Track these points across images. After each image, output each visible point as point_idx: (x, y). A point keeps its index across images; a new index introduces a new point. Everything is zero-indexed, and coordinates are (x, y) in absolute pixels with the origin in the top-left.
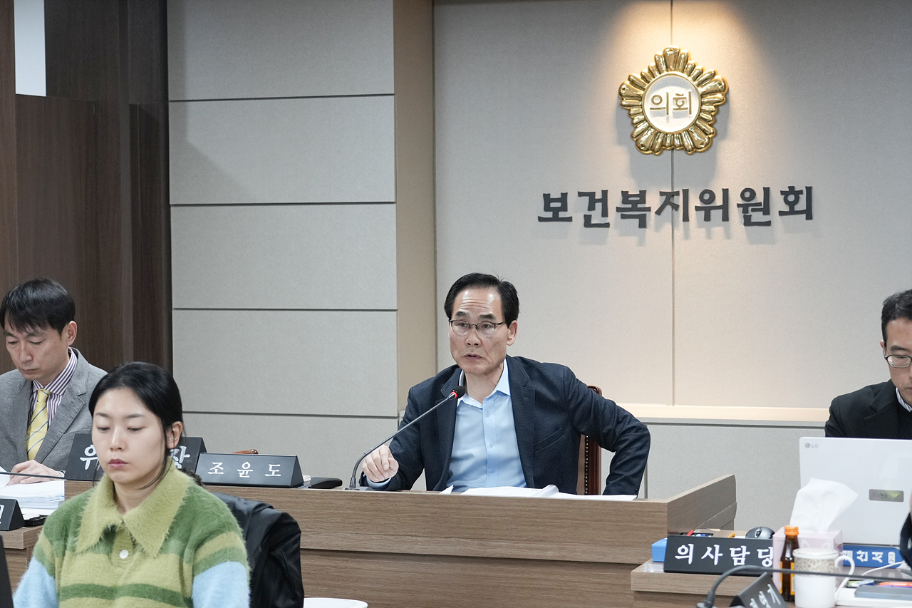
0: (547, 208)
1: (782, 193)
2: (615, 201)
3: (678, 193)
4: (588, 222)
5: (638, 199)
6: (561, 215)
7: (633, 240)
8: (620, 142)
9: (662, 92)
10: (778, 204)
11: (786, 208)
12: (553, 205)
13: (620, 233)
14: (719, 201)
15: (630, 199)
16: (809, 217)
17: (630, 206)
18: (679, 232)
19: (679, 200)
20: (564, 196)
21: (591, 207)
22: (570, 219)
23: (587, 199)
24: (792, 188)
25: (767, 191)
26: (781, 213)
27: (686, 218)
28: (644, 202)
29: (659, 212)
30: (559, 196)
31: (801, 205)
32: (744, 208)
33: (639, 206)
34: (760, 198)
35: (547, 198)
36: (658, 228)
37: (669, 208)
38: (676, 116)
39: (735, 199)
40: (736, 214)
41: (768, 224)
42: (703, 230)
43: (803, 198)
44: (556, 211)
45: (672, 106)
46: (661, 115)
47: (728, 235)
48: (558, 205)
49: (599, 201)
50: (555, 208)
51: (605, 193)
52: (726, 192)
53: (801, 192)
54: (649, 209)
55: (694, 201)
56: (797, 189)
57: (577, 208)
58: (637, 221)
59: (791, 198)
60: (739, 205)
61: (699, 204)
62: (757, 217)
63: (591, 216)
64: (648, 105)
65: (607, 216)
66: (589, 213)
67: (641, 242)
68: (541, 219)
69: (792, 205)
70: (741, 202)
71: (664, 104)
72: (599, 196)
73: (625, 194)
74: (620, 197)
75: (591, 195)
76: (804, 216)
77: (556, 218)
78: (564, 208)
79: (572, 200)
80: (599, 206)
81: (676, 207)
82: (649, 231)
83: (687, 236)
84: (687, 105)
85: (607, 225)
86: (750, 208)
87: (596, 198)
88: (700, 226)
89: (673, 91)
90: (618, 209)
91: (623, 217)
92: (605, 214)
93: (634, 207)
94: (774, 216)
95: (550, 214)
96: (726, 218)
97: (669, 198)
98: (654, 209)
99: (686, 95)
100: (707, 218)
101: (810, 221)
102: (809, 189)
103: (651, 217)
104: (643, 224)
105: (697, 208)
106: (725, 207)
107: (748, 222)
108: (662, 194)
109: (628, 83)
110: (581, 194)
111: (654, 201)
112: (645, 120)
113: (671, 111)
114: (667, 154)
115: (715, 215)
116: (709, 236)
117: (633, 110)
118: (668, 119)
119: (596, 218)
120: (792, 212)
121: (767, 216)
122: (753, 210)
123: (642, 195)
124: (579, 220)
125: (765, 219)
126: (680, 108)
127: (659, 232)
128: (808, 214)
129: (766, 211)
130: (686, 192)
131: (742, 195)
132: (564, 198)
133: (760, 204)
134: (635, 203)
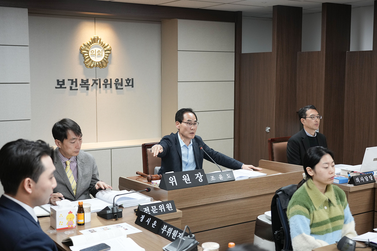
0: (58, 84)
1: (126, 80)
2: (79, 82)
3: (97, 80)
4: (71, 89)
5: (86, 81)
6: (63, 86)
7: (85, 94)
8: (80, 64)
9: (94, 49)
10: (125, 83)
11: (127, 84)
12: (60, 83)
13: (81, 92)
14: (109, 82)
15: (84, 81)
16: (133, 87)
17: (84, 84)
18: (98, 91)
19: (98, 82)
20: (64, 80)
21: (72, 84)
22: (65, 88)
23: (71, 81)
24: (128, 79)
25: (122, 79)
26: (126, 86)
27: (100, 87)
28: (88, 82)
29: (92, 86)
30: (62, 80)
31: (130, 84)
32: (116, 84)
33: (87, 84)
34: (120, 81)
35: (58, 81)
36: (92, 90)
37: (95, 84)
38: (98, 57)
39: (113, 82)
40: (113, 86)
41: (122, 89)
42: (105, 91)
43: (131, 81)
44: (61, 85)
45: (97, 54)
46: (94, 56)
47: (111, 92)
48: (62, 83)
49: (74, 82)
50: (61, 84)
51: (76, 80)
52: (111, 79)
53: (131, 80)
54: (89, 85)
55: (102, 82)
56: (129, 79)
57: (68, 84)
58: (86, 88)
59: (128, 81)
60: (114, 84)
61: (103, 83)
62: (119, 87)
63: (72, 87)
64: (90, 53)
65: (77, 86)
66: (71, 86)
67: (87, 95)
68: (56, 88)
69: (128, 83)
70: (115, 82)
71: (94, 53)
72: (74, 80)
73: (82, 80)
74: (81, 81)
75: (72, 80)
76: (131, 86)
77: (61, 87)
78: (64, 84)
79: (66, 82)
80: (74, 83)
81: (97, 84)
82: (89, 91)
83: (100, 92)
84: (101, 54)
85: (77, 89)
86: (117, 84)
87: (74, 81)
88: (104, 90)
89: (97, 49)
90: (80, 85)
91: (82, 87)
92: (76, 86)
93: (85, 84)
94: (124, 87)
95: (59, 86)
96: (111, 87)
97: (95, 81)
98: (91, 85)
99: (101, 51)
100: (106, 87)
101: (133, 88)
102: (133, 79)
103: (90, 87)
104: (88, 89)
105: (103, 84)
106: (111, 84)
107: (117, 88)
108: (93, 80)
109: (83, 45)
110: (69, 80)
111: (91, 82)
112: (89, 57)
113: (96, 55)
114: (94, 68)
115: (108, 86)
116: (106, 92)
117: (86, 54)
118: (95, 57)
119: (74, 87)
120: (128, 85)
121: (122, 87)
122: (118, 85)
123: (87, 80)
124: (68, 88)
125: (121, 87)
126: (99, 54)
127: (93, 91)
128: (132, 86)
129: (122, 85)
130: (100, 80)
131: (115, 81)
132: (63, 81)
133: (120, 83)
134: (85, 83)
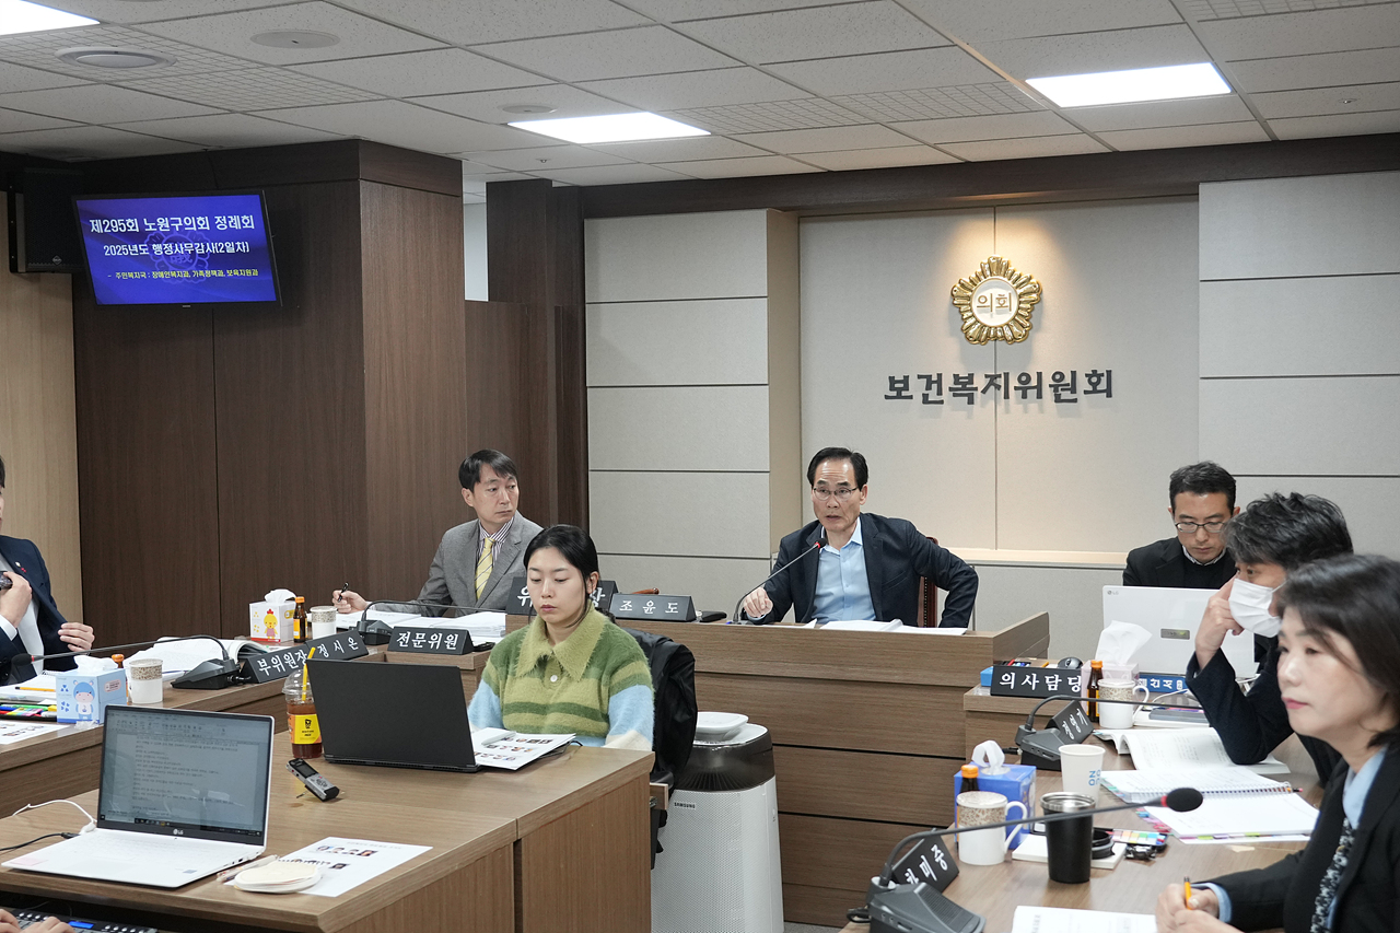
0: (892, 388)
1: (1087, 375)
2: (948, 382)
3: (1000, 376)
4: (926, 400)
5: (967, 380)
6: (904, 393)
7: (963, 413)
8: (952, 334)
9: (987, 293)
10: (1082, 384)
11: (1090, 388)
12: (897, 385)
13: (952, 408)
14: (1034, 382)
15: (960, 381)
16: (1109, 395)
17: (960, 386)
18: (1001, 408)
19: (1001, 382)
20: (906, 378)
21: (928, 387)
22: (911, 397)
23: (924, 381)
24: (1095, 371)
25: (1074, 374)
26: (1086, 392)
27: (1007, 396)
28: (972, 383)
29: (984, 391)
30: (902, 378)
31: (1103, 386)
32: (1055, 388)
33: (968, 386)
34: (1068, 380)
35: (892, 379)
36: (983, 405)
37: (992, 387)
38: (998, 313)
39: (1047, 380)
40: (1048, 392)
41: (1075, 401)
42: (1021, 406)
43: (1104, 379)
44: (899, 390)
45: (995, 305)
46: (986, 312)
47: (1041, 410)
48: (902, 385)
49: (935, 382)
50: (898, 388)
51: (940, 376)
52: (1039, 374)
53: (1102, 375)
54: (976, 389)
55: (1014, 383)
56: (1099, 372)
57: (917, 388)
58: (966, 398)
59: (1094, 380)
60: (1050, 386)
61: (1018, 385)
62: (1066, 395)
63: (928, 394)
64: (975, 304)
65: (942, 394)
66: (926, 392)
67: (970, 416)
68: (887, 397)
69: (1094, 385)
70: (1053, 383)
71: (988, 303)
72: (934, 378)
73: (956, 377)
74: (952, 379)
75: (929, 377)
76: (1105, 394)
77: (899, 396)
78: (906, 388)
79: (913, 381)
80: (934, 386)
81: (998, 387)
82: (976, 406)
83: (1007, 411)
84: (1007, 304)
85: (942, 402)
86: (1060, 388)
88: (1019, 403)
89: (996, 292)
90: (951, 389)
91: (955, 395)
92: (940, 392)
93: (964, 387)
94: (1080, 395)
95: (894, 393)
96: (1039, 396)
97: (992, 379)
98: (980, 389)
99: (1007, 296)
100: (1024, 396)
101: (1110, 398)
102: (1109, 372)
103: (978, 395)
104: (971, 402)
105: (1016, 388)
106: (1039, 387)
107: (1058, 399)
108: (987, 376)
109: (958, 285)
110: (920, 377)
111: (980, 382)
112: (973, 316)
113: (994, 308)
114: (991, 343)
115: (1032, 393)
116: (1026, 410)
117: (963, 308)
118: (992, 315)
119: (933, 396)
120: (1095, 391)
122: (1062, 390)
123: (971, 377)
124: (918, 398)
125: (1073, 396)
126: (1002, 305)
127: (985, 405)
128: (1109, 392)
129: (1073, 391)
130: (1007, 375)
131: (1053, 377)
132: (905, 380)
133: (1068, 385)
134: (964, 384)
